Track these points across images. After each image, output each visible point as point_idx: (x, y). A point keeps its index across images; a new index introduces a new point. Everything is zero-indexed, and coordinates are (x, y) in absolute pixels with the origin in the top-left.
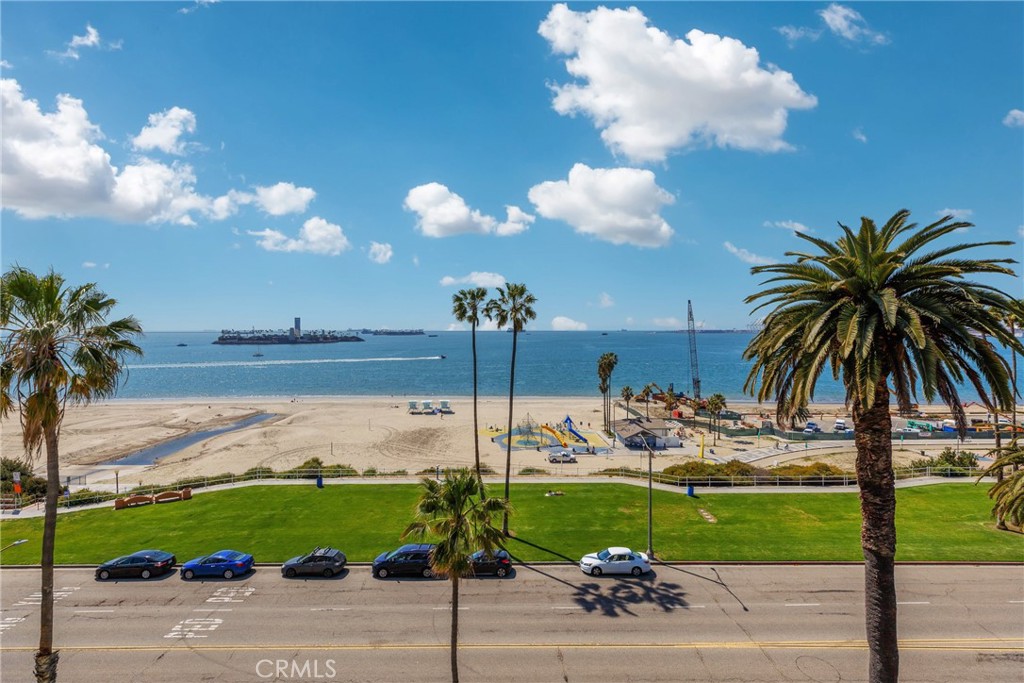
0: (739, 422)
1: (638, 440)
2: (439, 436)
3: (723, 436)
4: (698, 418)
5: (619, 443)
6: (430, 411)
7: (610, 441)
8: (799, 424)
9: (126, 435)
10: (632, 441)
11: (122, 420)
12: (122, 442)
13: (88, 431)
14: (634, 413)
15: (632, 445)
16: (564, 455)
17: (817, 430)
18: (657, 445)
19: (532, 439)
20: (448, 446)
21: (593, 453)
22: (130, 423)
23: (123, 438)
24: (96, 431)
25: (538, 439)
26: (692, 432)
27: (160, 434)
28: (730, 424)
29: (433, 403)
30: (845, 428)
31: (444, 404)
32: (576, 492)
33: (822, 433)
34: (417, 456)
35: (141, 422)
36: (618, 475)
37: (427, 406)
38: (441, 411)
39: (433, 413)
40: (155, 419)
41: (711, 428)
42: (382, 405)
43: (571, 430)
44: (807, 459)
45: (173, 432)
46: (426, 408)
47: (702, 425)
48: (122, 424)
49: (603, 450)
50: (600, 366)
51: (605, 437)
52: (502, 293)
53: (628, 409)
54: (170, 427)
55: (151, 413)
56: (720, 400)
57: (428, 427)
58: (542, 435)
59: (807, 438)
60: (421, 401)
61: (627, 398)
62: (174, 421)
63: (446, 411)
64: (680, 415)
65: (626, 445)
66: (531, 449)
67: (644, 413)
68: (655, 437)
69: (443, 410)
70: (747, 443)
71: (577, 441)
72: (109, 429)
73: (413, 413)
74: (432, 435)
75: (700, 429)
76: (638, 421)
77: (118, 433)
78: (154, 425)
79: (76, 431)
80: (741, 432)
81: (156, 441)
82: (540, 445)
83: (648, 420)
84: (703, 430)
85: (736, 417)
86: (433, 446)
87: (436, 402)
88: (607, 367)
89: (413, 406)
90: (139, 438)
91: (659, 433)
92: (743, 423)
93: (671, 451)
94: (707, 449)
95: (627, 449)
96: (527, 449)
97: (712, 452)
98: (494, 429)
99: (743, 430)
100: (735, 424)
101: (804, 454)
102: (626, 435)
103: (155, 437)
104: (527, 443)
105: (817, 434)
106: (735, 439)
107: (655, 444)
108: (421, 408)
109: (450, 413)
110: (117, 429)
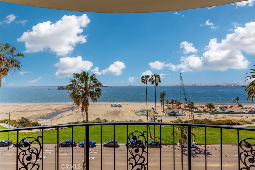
0: (196, 109)
1: (172, 114)
4: (185, 108)
7: (164, 114)
9: (42, 112)
11: (40, 108)
12: (42, 114)
13: (33, 111)
14: (169, 107)
15: (170, 115)
16: (154, 117)
19: (144, 113)
21: (161, 117)
22: (42, 109)
23: (42, 113)
24: (34, 111)
25: (146, 113)
26: (185, 112)
27: (50, 112)
32: (167, 126)
35: (45, 109)
39: (117, 107)
40: (48, 108)
42: (103, 105)
43: (154, 111)
45: (53, 111)
48: (40, 109)
49: (163, 116)
50: (161, 95)
51: (163, 113)
53: (167, 106)
54: (52, 110)
55: (47, 106)
56: (192, 104)
61: (167, 103)
62: (53, 109)
63: (120, 106)
64: (180, 107)
67: (171, 107)
71: (156, 114)
72: (38, 111)
73: (112, 107)
76: (171, 109)
77: (40, 111)
78: (48, 109)
79: (30, 111)
81: (50, 113)
83: (173, 109)
84: (188, 111)
85: (196, 108)
86: (119, 115)
88: (163, 95)
90: (46, 113)
94: (190, 116)
96: (143, 116)
97: (192, 117)
98: (134, 111)
99: (198, 111)
100: (196, 110)
102: (168, 112)
103: (49, 113)
104: (143, 114)
105: (218, 113)
110: (39, 110)
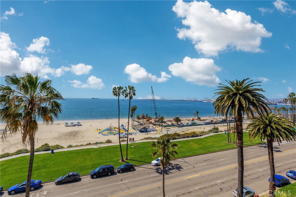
1: (143, 130)
2: (79, 133)
3: (163, 127)
4: (156, 123)
5: (137, 131)
6: (73, 125)
7: (135, 131)
8: (179, 123)
10: (141, 130)
14: (139, 123)
15: (141, 131)
16: (123, 136)
17: (183, 124)
18: (148, 131)
19: (112, 132)
20: (84, 136)
21: (131, 135)
25: (114, 132)
28: (163, 124)
29: (74, 122)
30: (188, 124)
31: (79, 123)
32: (140, 145)
33: (184, 125)
34: (73, 140)
36: (149, 139)
37: (72, 123)
38: (77, 125)
39: (74, 126)
41: (160, 125)
43: (124, 128)
44: (183, 132)
46: (71, 124)
47: (157, 125)
49: (134, 133)
50: (132, 109)
51: (133, 130)
52: (126, 88)
53: (138, 122)
56: (163, 118)
57: (74, 130)
58: (115, 130)
59: (181, 127)
60: (70, 122)
61: (138, 118)
63: (79, 125)
64: (151, 122)
65: (140, 132)
66: (112, 135)
67: (142, 123)
68: (147, 129)
69: (78, 124)
70: (169, 129)
71: (125, 131)
73: (67, 126)
74: (76, 133)
75: (157, 126)
76: (142, 125)
80: (166, 126)
82: (115, 133)
83: (144, 124)
85: (164, 122)
87: (75, 122)
88: (134, 109)
89: (67, 124)
91: (147, 127)
92: (167, 124)
93: (151, 132)
94: (161, 131)
95: (140, 133)
97: (162, 132)
98: (98, 130)
101: (182, 131)
102: (139, 129)
104: (110, 133)
105: (183, 126)
106: (166, 128)
107: (147, 131)
108: (70, 124)
109: (81, 125)
